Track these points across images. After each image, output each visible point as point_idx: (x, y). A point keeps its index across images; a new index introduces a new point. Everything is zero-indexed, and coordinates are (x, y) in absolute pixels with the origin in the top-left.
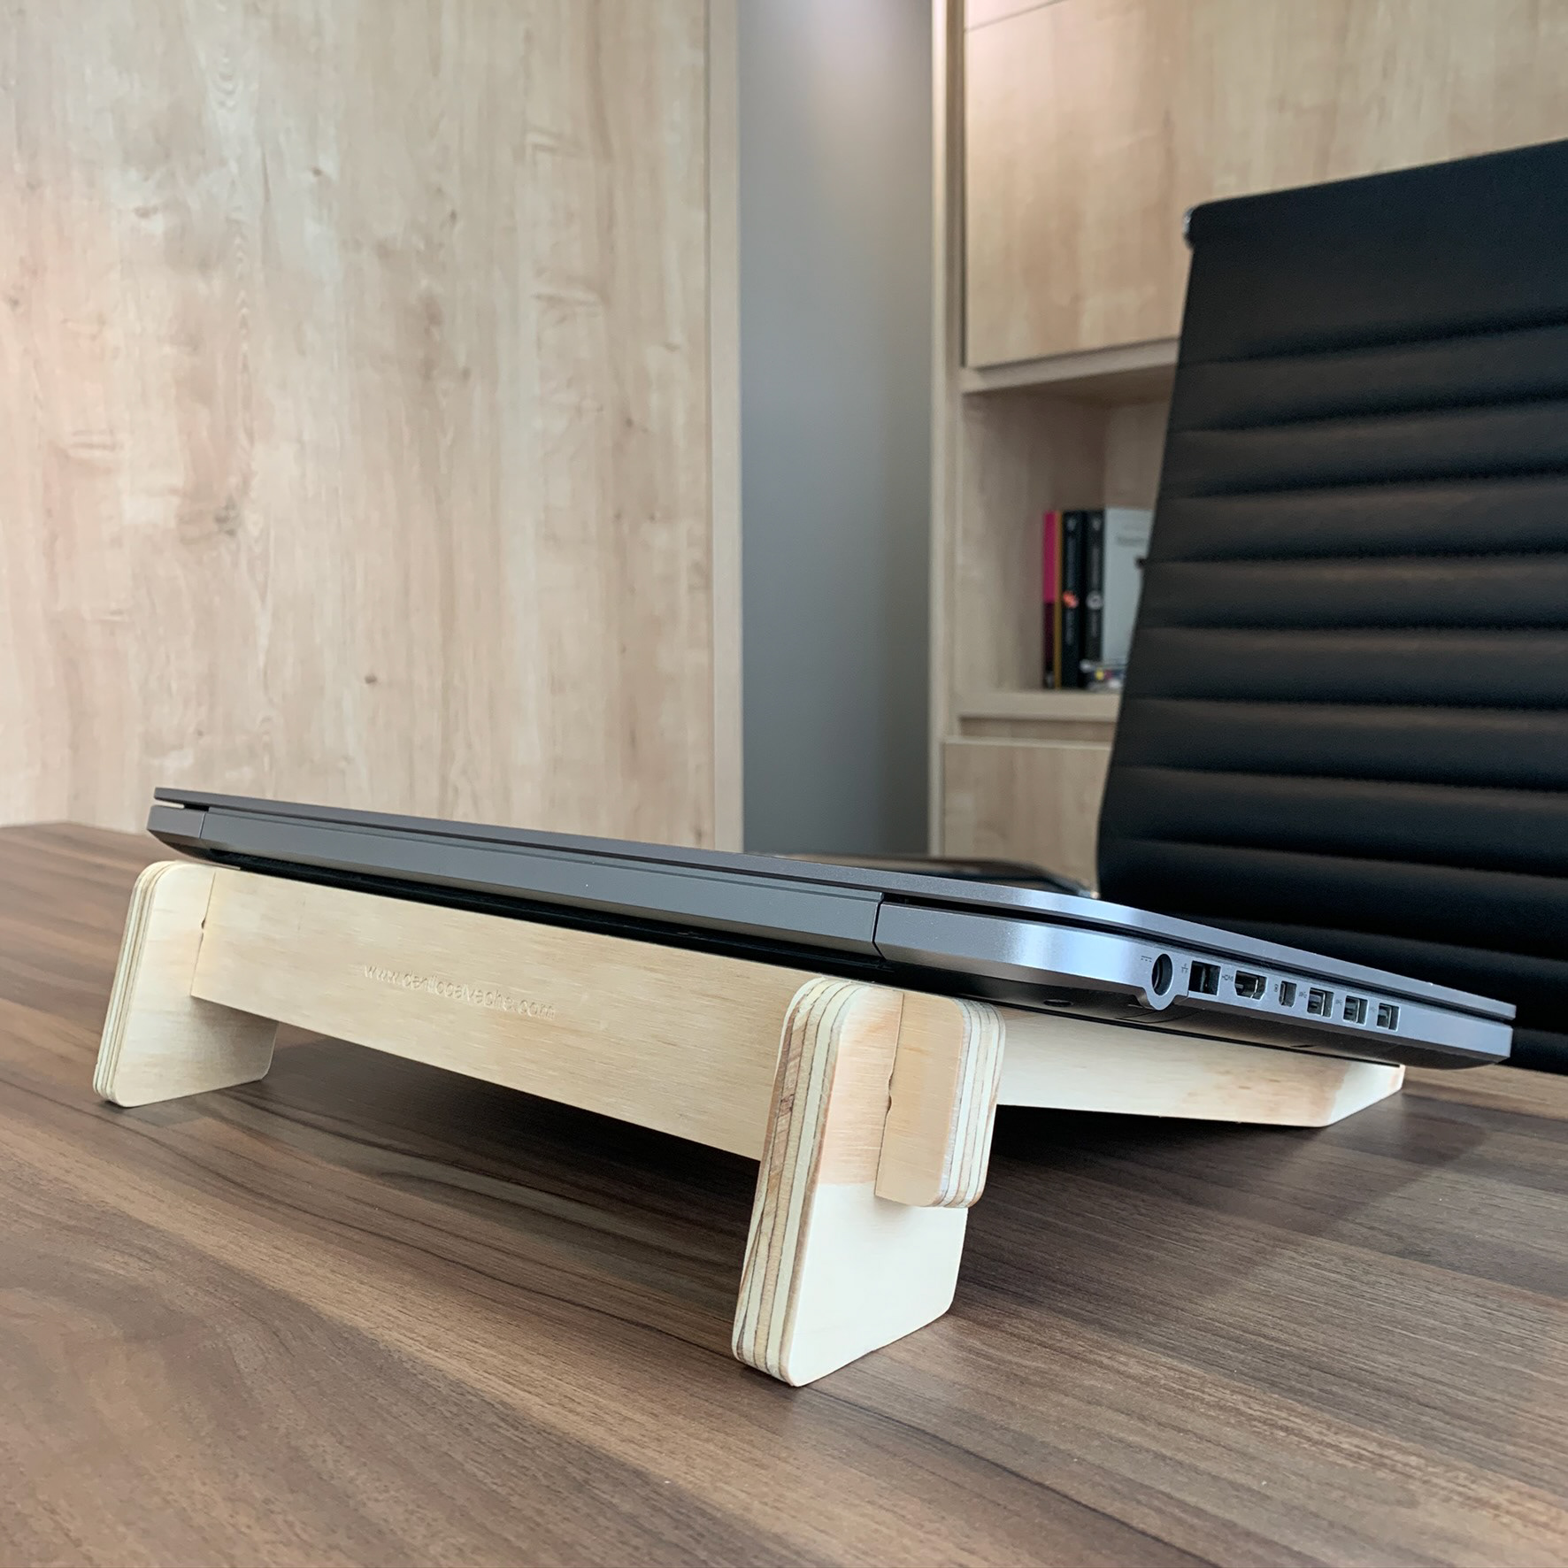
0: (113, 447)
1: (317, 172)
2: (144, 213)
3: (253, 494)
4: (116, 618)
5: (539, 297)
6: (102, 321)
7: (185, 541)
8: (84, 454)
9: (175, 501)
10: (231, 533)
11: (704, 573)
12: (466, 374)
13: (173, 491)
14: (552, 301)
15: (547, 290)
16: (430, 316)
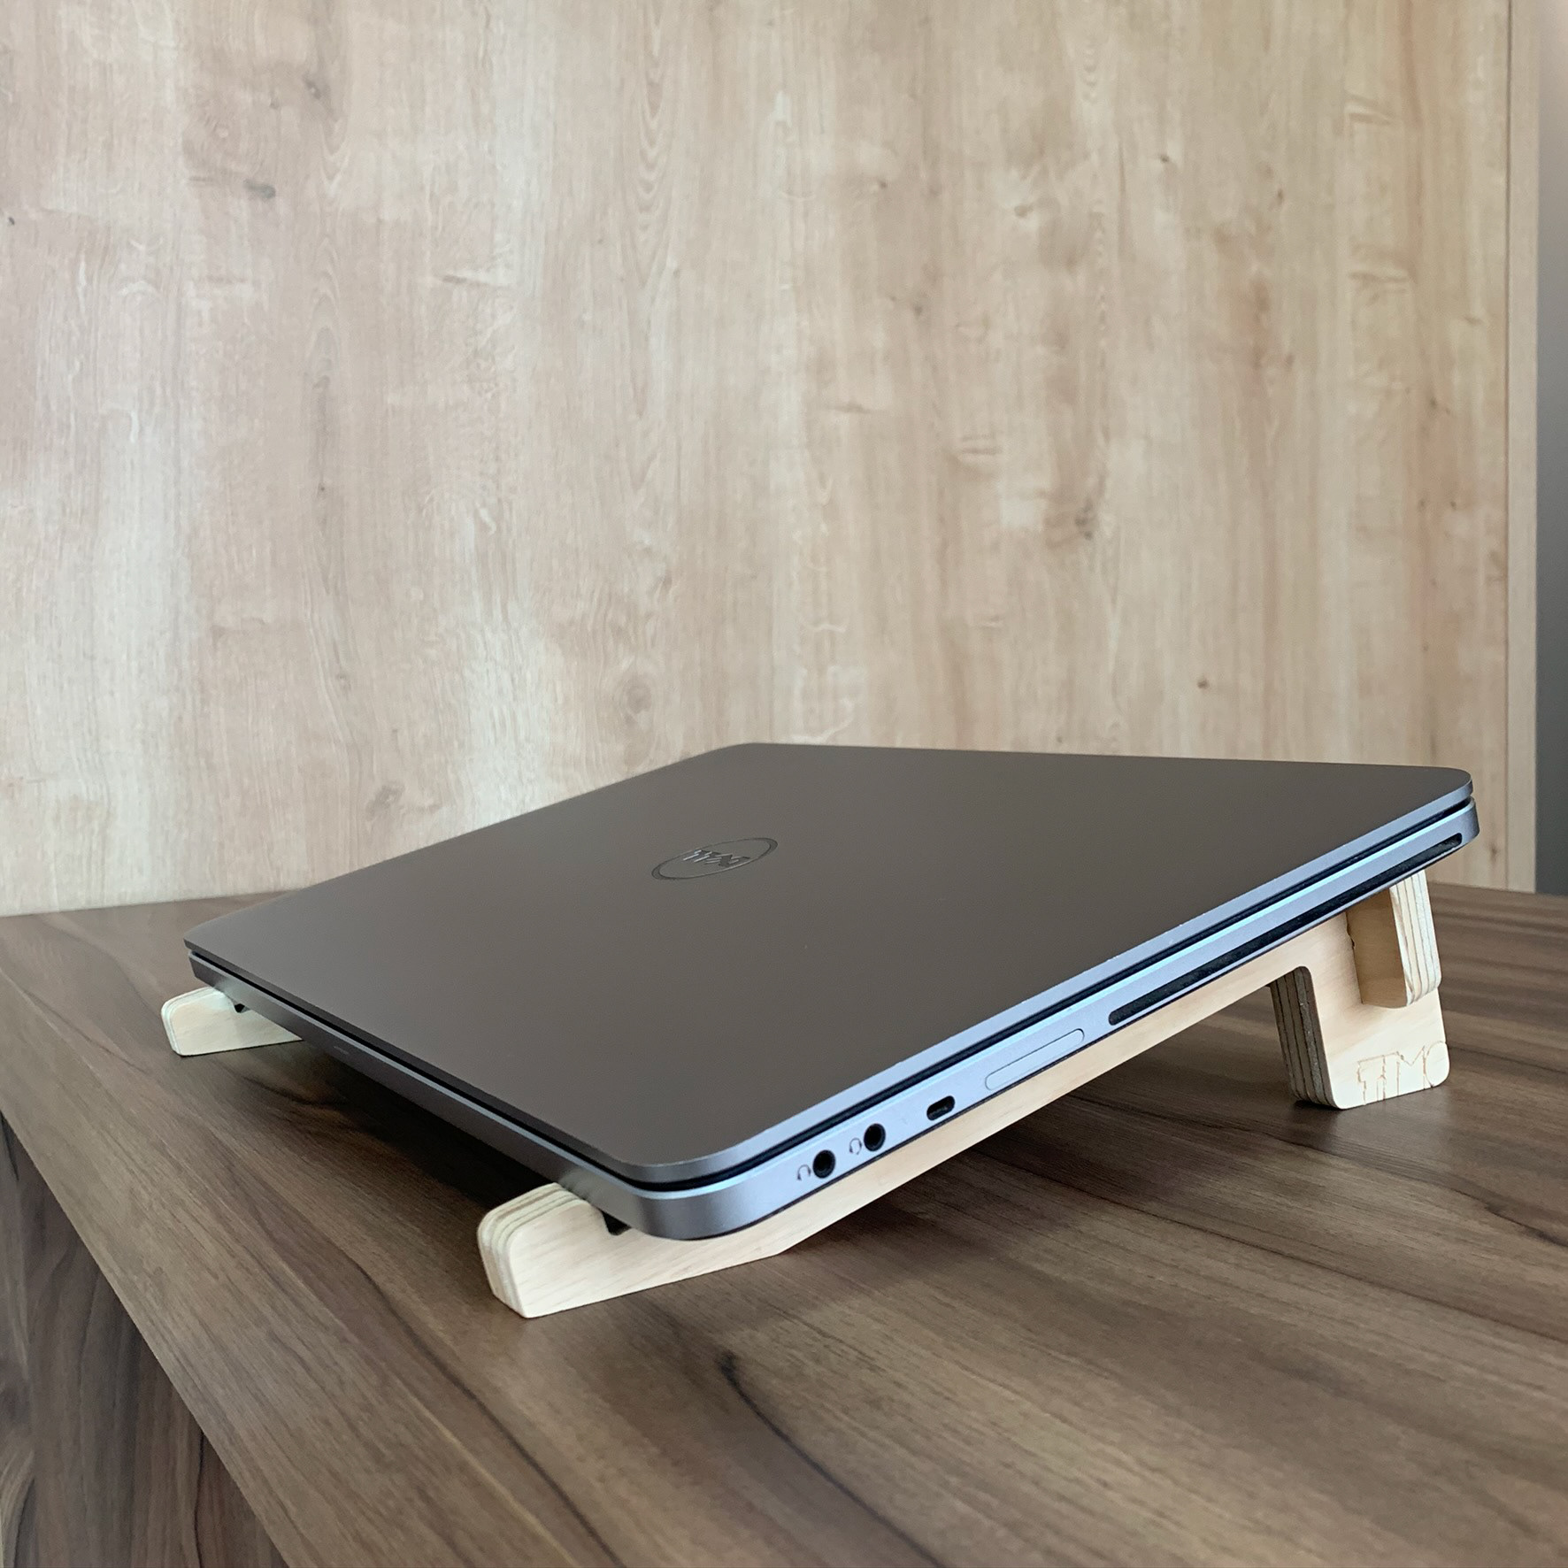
0: (992, 451)
1: (1165, 159)
2: (1022, 212)
3: (1107, 496)
4: (993, 624)
5: (1354, 276)
6: (986, 322)
7: (1052, 545)
8: (969, 459)
9: (1043, 504)
10: (1089, 535)
11: (1500, 562)
12: (1290, 360)
13: (1042, 494)
14: (1366, 279)
15: (1361, 268)
16: (1259, 302)
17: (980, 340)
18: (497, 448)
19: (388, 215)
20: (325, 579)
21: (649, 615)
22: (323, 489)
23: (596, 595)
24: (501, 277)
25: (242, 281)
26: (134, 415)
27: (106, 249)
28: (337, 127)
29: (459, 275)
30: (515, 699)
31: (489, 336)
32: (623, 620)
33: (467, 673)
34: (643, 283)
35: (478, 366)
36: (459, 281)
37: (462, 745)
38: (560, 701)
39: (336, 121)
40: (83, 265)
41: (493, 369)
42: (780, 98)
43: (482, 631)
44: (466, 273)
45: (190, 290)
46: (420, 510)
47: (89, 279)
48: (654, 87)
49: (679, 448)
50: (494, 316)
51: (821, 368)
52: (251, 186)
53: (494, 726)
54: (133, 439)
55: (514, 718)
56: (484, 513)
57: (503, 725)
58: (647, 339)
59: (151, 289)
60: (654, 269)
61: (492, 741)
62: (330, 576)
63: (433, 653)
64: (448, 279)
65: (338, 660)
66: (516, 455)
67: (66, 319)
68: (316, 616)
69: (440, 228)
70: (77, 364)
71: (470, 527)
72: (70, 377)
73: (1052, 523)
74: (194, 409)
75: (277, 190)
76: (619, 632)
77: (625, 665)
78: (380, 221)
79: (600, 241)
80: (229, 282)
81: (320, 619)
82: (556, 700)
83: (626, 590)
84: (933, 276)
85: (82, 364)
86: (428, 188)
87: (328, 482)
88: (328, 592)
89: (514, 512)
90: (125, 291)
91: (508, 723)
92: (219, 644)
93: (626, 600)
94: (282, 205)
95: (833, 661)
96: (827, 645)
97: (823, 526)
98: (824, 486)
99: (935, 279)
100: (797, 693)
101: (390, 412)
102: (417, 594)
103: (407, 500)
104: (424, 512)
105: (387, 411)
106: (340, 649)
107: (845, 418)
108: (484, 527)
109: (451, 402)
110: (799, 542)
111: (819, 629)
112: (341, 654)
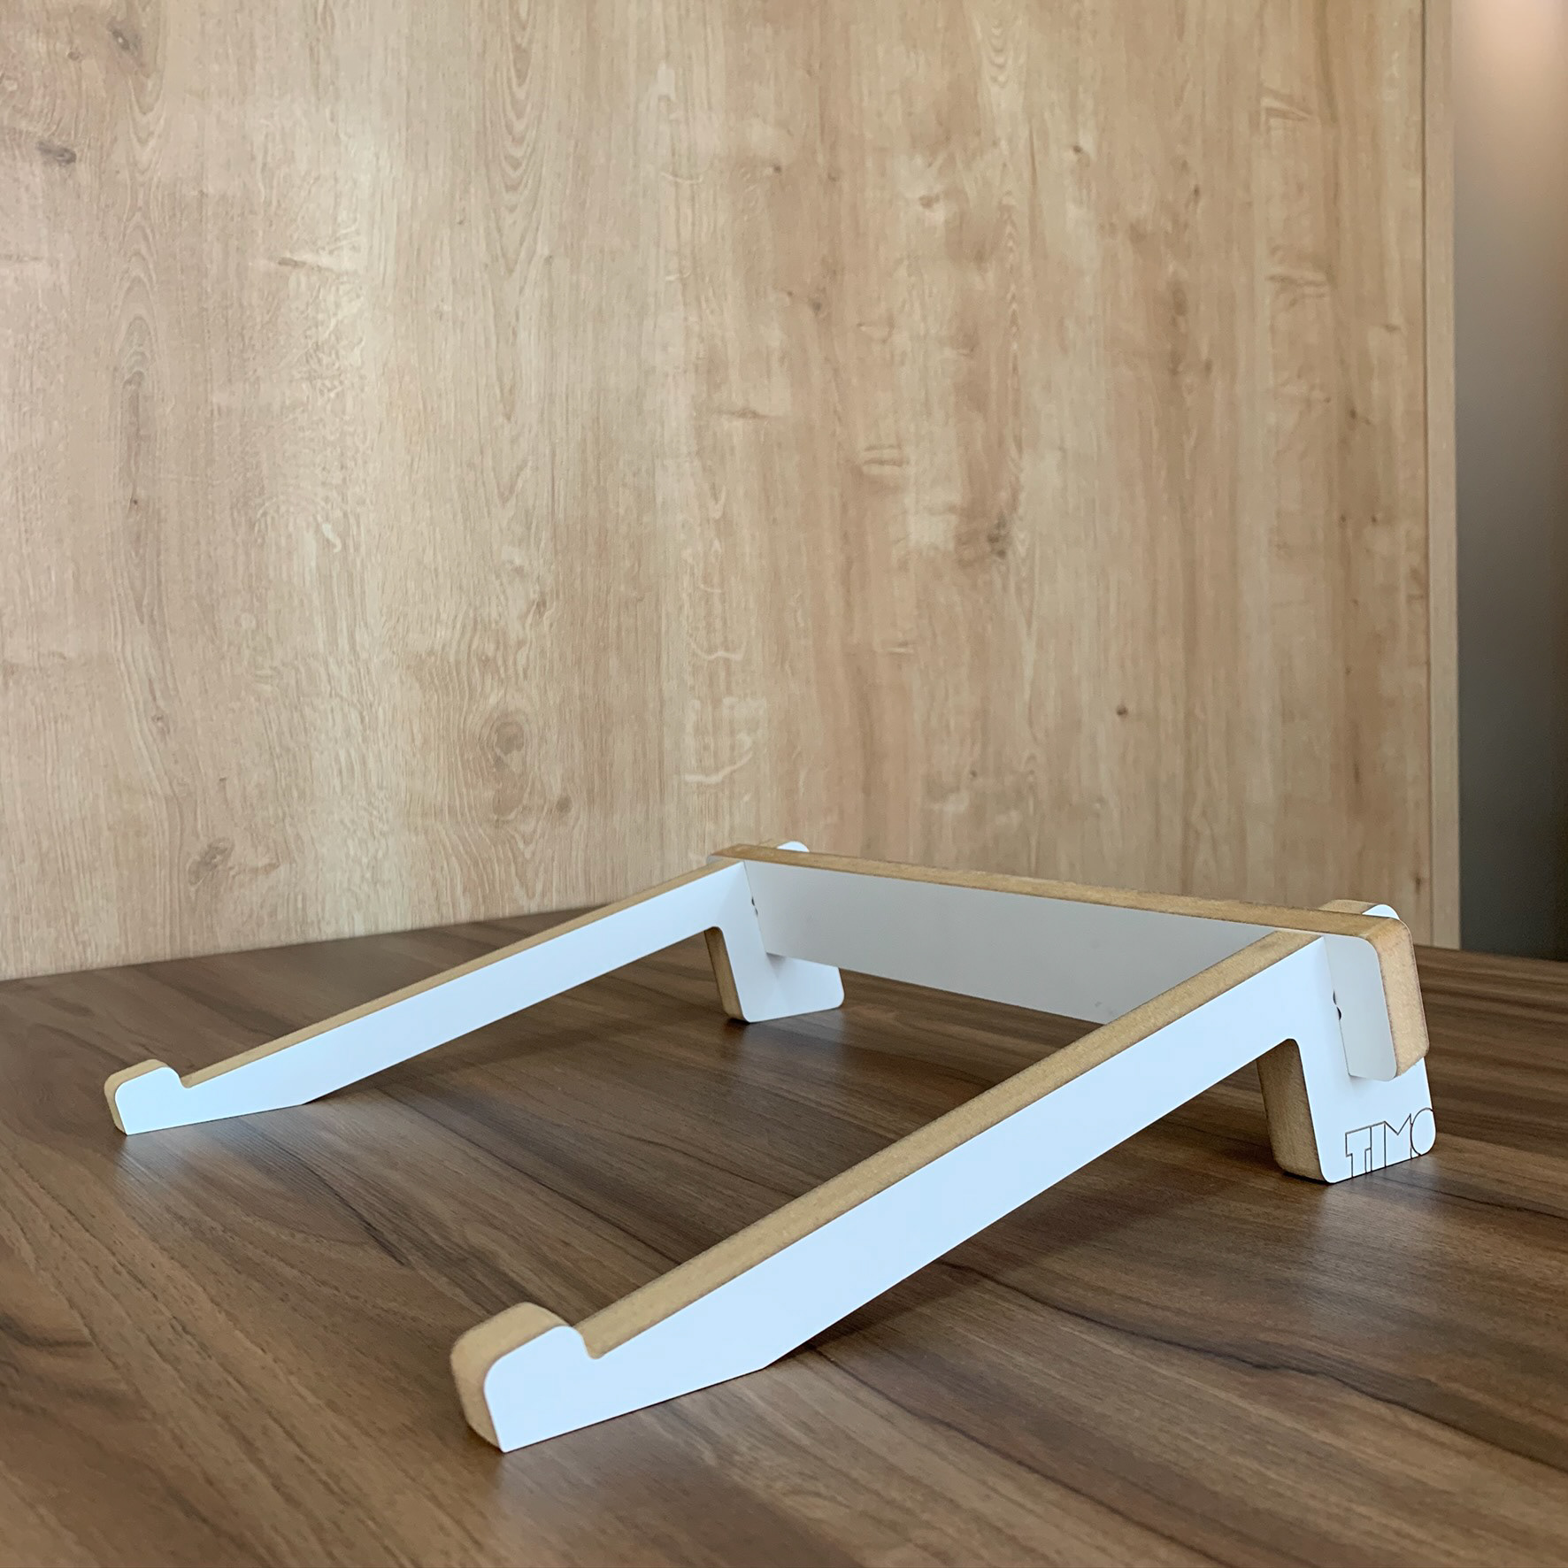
0: (899, 463)
1: (1077, 150)
2: (928, 202)
3: (1021, 511)
4: (902, 650)
5: (1272, 278)
6: (891, 323)
7: (963, 564)
8: (875, 470)
9: (953, 519)
10: (1002, 554)
11: (1421, 578)
12: (1208, 367)
13: (951, 509)
14: (1285, 282)
15: (1279, 270)
16: (1177, 304)
17: (884, 341)
18: (342, 454)
19: (210, 189)
20: (139, 605)
21: (520, 644)
22: (136, 502)
23: (458, 626)
24: (347, 262)
25: (36, 259)
28: (150, 84)
29: (297, 258)
30: (365, 740)
31: (332, 327)
32: (490, 649)
33: (307, 710)
34: (510, 271)
35: (320, 361)
36: (296, 264)
37: (302, 795)
38: (418, 742)
39: (148, 76)
41: (337, 365)
42: (663, 67)
43: (326, 664)
44: (307, 256)
46: (251, 526)
48: (521, 54)
49: (553, 454)
50: (337, 305)
51: (711, 369)
52: (45, 149)
53: (340, 772)
55: (364, 763)
56: (327, 529)
57: (351, 770)
58: (515, 334)
60: (523, 255)
61: (338, 789)
62: (145, 602)
63: (266, 689)
64: (283, 262)
65: (154, 699)
66: (365, 462)
68: (128, 648)
69: (274, 203)
71: (310, 545)
73: (963, 540)
75: (78, 155)
76: (486, 662)
77: (493, 700)
78: (203, 194)
79: (461, 223)
80: (19, 260)
81: (133, 653)
82: (413, 740)
83: (494, 615)
84: (833, 270)
86: (260, 158)
87: (142, 494)
88: (142, 622)
89: (362, 528)
92: (11, 684)
93: (493, 625)
94: (83, 171)
95: (729, 691)
96: (722, 674)
97: (716, 543)
98: (716, 499)
99: (835, 273)
100: (689, 728)
101: (216, 413)
102: (247, 622)
103: (235, 514)
104: (256, 529)
105: (212, 411)
106: (157, 686)
107: (738, 424)
108: (328, 544)
109: (288, 402)
110: (690, 560)
111: (713, 657)
112: (158, 694)
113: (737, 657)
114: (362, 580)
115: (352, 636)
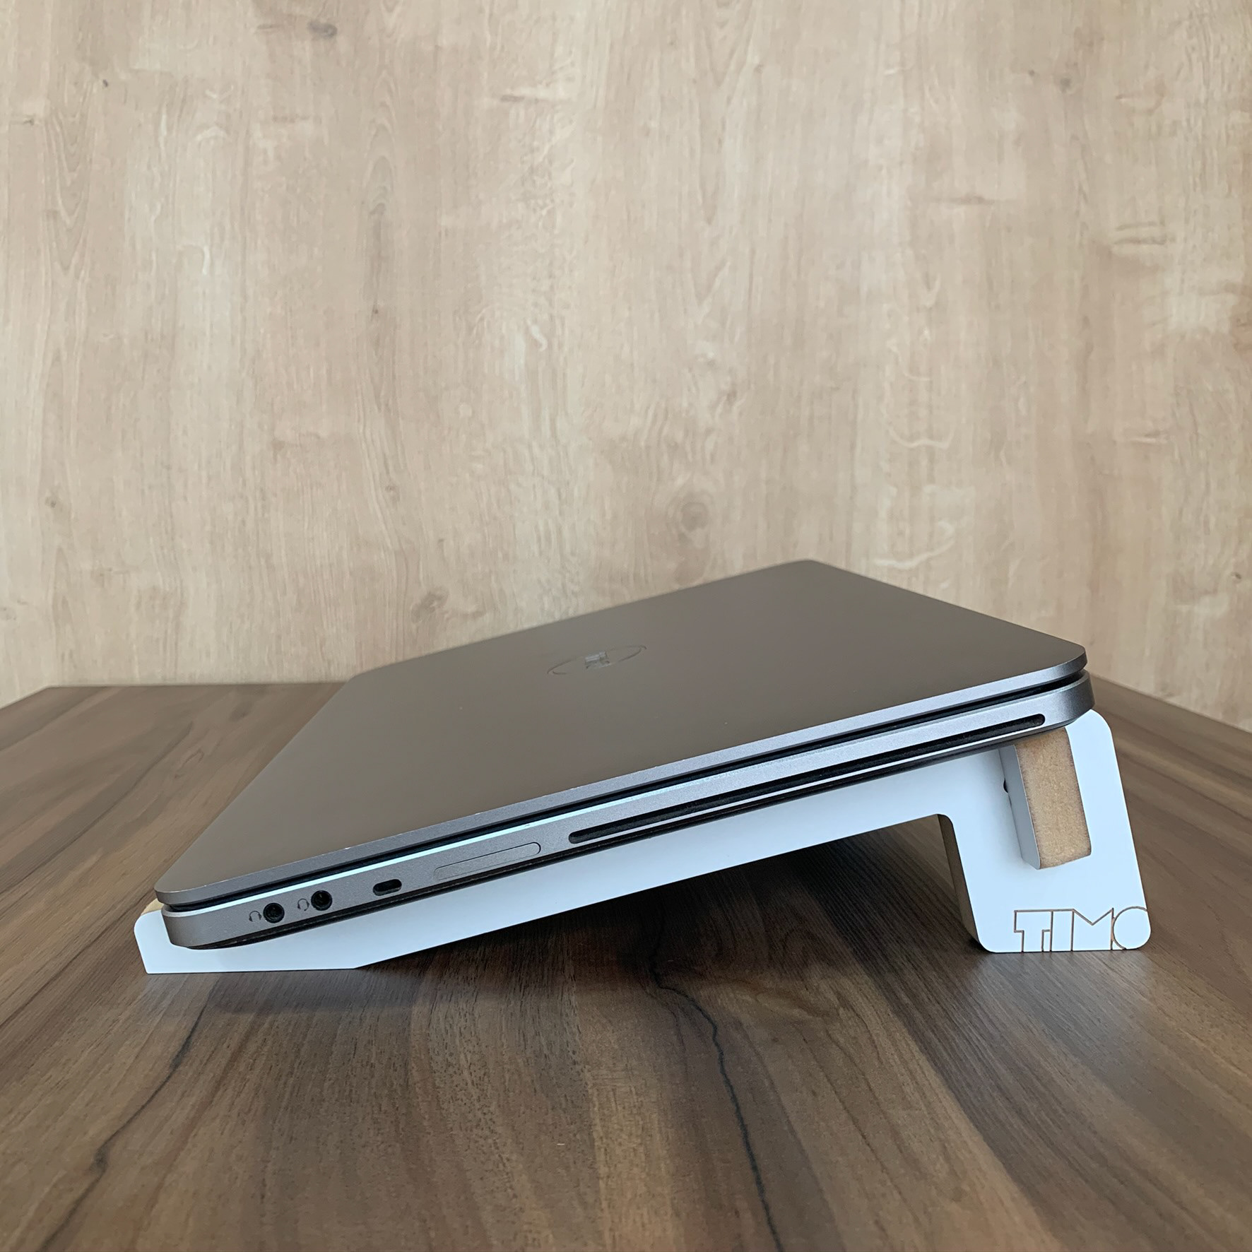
17: (1150, 112)
18: (551, 264)
19: (444, 41)
20: (377, 396)
21: (709, 431)
22: (376, 312)
23: (651, 413)
24: (561, 91)
25: (304, 118)
26: (206, 249)
27: (184, 101)
29: (517, 93)
30: (561, 513)
31: (546, 151)
32: (679, 436)
33: (513, 487)
34: (718, 83)
35: (534, 182)
36: (516, 99)
37: (506, 557)
38: (609, 516)
40: (164, 117)
41: (549, 185)
43: (530, 447)
44: (525, 91)
45: (257, 133)
46: (470, 329)
47: (169, 129)
49: (753, 252)
50: (551, 132)
51: (932, 157)
52: (314, 28)
53: (539, 540)
54: (205, 271)
55: (560, 532)
56: (535, 331)
57: (548, 539)
58: (720, 142)
59: (222, 134)
60: (732, 67)
61: (537, 553)
62: (383, 393)
63: (479, 467)
64: (505, 98)
65: (388, 473)
66: (571, 271)
67: (149, 167)
68: (368, 432)
69: (499, 47)
70: (159, 207)
71: (520, 344)
72: (153, 218)
73: (1242, 322)
74: (259, 242)
75: (339, 28)
76: (674, 448)
77: (680, 481)
78: (437, 48)
79: (672, 43)
80: (292, 121)
81: (372, 434)
82: (604, 515)
83: (685, 405)
84: (1089, 41)
85: (162, 208)
86: (487, 10)
87: (381, 304)
88: (379, 410)
89: (566, 328)
90: (199, 138)
91: (554, 537)
92: (279, 457)
93: (684, 415)
94: (343, 43)
95: (931, 480)
96: (924, 462)
97: (926, 332)
98: (928, 286)
99: (1091, 44)
100: (883, 514)
101: (443, 234)
102: (465, 410)
103: (457, 319)
104: (475, 331)
105: (440, 233)
106: (390, 463)
107: (960, 211)
108: (534, 344)
109: (505, 221)
110: (895, 349)
111: (915, 444)
112: (391, 468)
113: (944, 445)
114: (564, 375)
115: (553, 421)
